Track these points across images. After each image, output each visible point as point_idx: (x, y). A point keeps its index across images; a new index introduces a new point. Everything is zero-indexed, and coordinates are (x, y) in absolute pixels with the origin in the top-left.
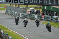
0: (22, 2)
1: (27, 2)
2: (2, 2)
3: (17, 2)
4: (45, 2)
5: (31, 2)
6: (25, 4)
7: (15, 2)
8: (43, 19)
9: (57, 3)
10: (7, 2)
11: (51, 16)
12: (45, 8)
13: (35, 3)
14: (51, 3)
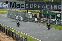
0: (23, 8)
1: (27, 7)
2: (6, 7)
3: (19, 7)
4: (43, 7)
5: (31, 7)
6: (26, 9)
7: (17, 7)
8: (42, 21)
9: (53, 8)
10: (10, 7)
11: (49, 19)
12: (42, 12)
13: (34, 8)
14: (48, 8)
